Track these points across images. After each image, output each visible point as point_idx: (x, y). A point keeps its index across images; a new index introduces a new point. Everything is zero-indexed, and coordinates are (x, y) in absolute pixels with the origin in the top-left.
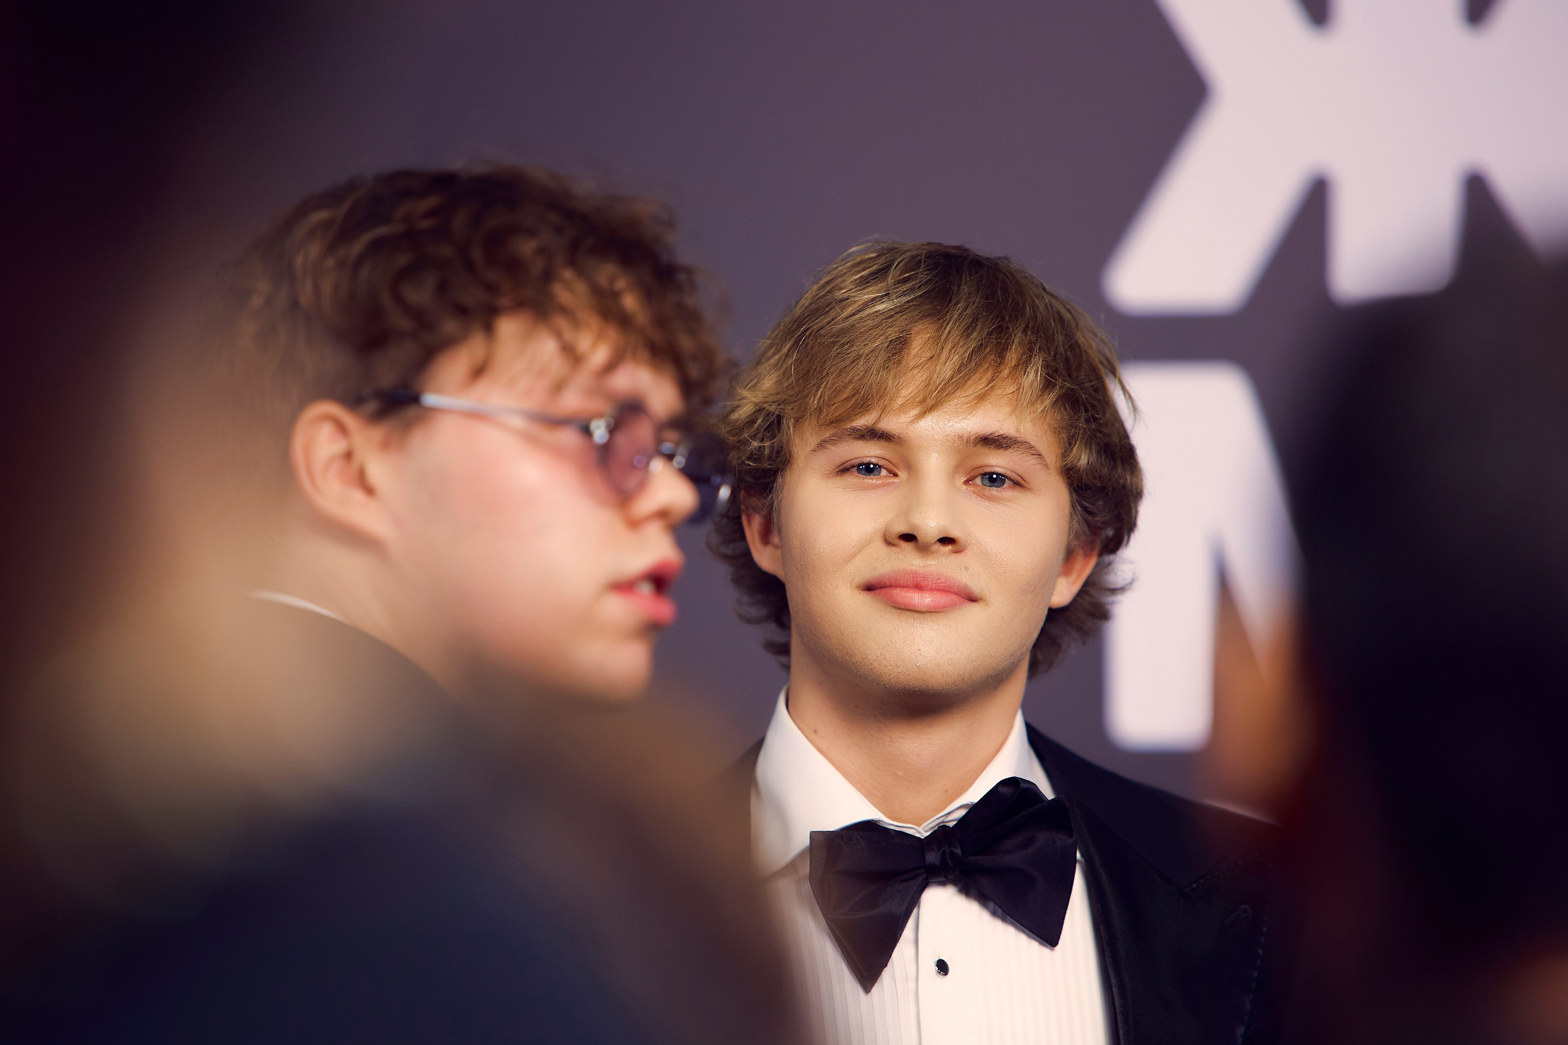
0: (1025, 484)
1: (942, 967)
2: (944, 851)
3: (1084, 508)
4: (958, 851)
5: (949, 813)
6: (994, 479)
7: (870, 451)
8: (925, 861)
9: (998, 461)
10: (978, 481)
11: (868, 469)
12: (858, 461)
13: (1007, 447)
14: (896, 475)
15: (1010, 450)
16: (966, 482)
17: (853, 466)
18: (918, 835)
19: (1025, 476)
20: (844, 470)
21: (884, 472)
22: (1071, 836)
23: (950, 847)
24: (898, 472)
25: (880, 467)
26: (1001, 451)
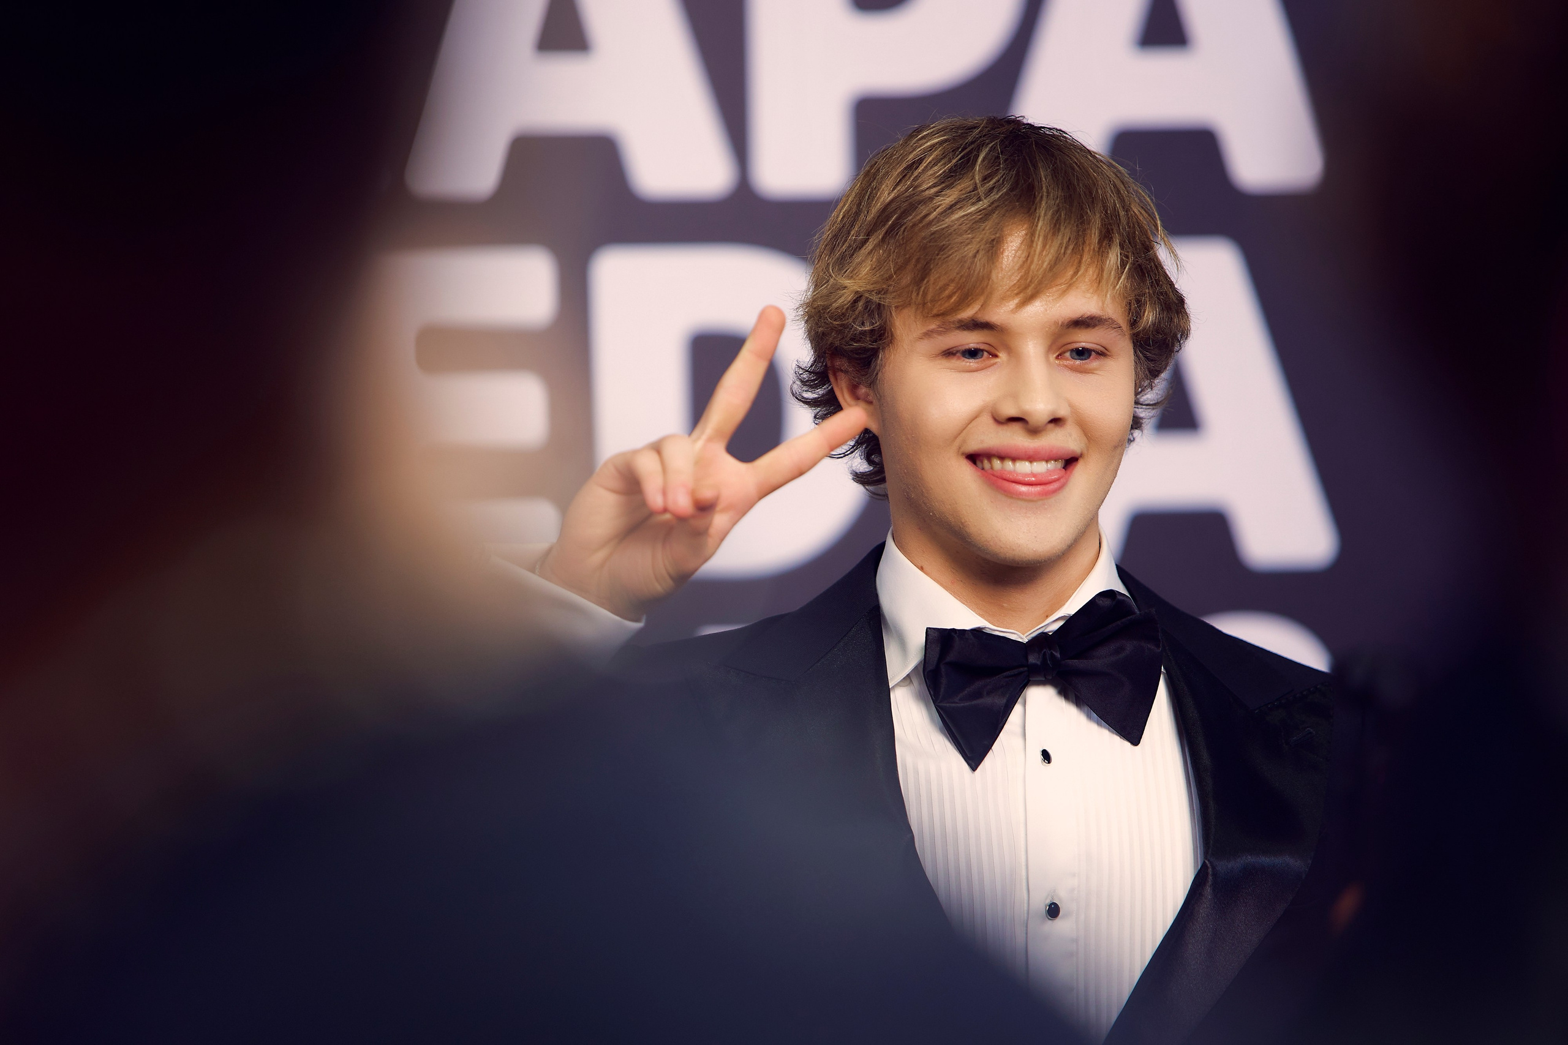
0: (1108, 353)
1: (1046, 756)
2: (1045, 653)
3: (1147, 358)
4: (1058, 655)
5: (1048, 625)
6: (1082, 353)
7: (971, 339)
8: (1027, 661)
9: (1085, 339)
10: (1068, 354)
11: (973, 353)
12: (964, 348)
13: (1094, 326)
14: (996, 356)
15: (1097, 328)
16: (1057, 358)
17: (957, 352)
18: (1021, 641)
19: (1108, 347)
20: (949, 353)
21: (985, 354)
22: (1158, 646)
23: (1050, 650)
24: (999, 354)
25: (982, 351)
26: (1088, 330)
